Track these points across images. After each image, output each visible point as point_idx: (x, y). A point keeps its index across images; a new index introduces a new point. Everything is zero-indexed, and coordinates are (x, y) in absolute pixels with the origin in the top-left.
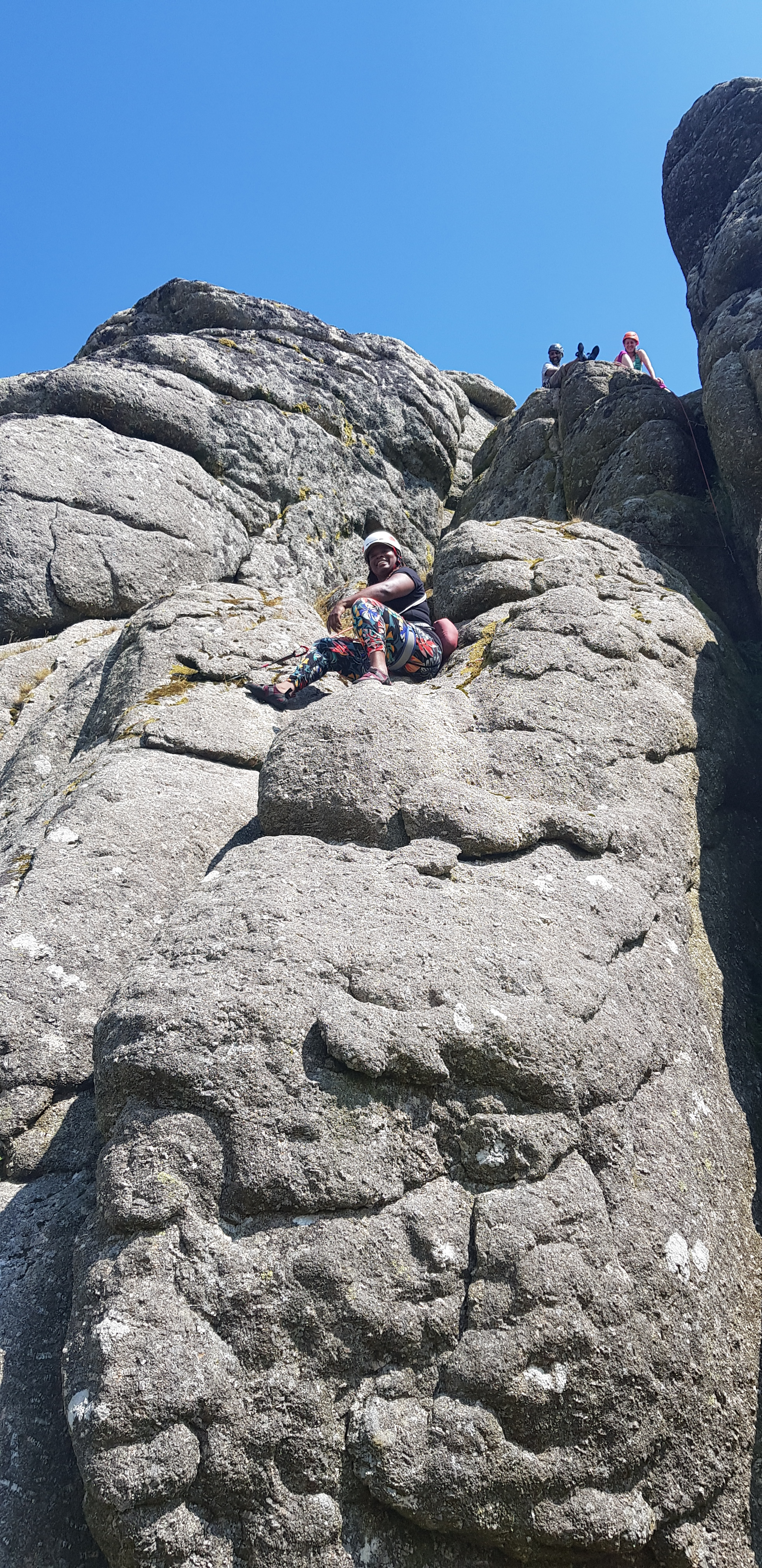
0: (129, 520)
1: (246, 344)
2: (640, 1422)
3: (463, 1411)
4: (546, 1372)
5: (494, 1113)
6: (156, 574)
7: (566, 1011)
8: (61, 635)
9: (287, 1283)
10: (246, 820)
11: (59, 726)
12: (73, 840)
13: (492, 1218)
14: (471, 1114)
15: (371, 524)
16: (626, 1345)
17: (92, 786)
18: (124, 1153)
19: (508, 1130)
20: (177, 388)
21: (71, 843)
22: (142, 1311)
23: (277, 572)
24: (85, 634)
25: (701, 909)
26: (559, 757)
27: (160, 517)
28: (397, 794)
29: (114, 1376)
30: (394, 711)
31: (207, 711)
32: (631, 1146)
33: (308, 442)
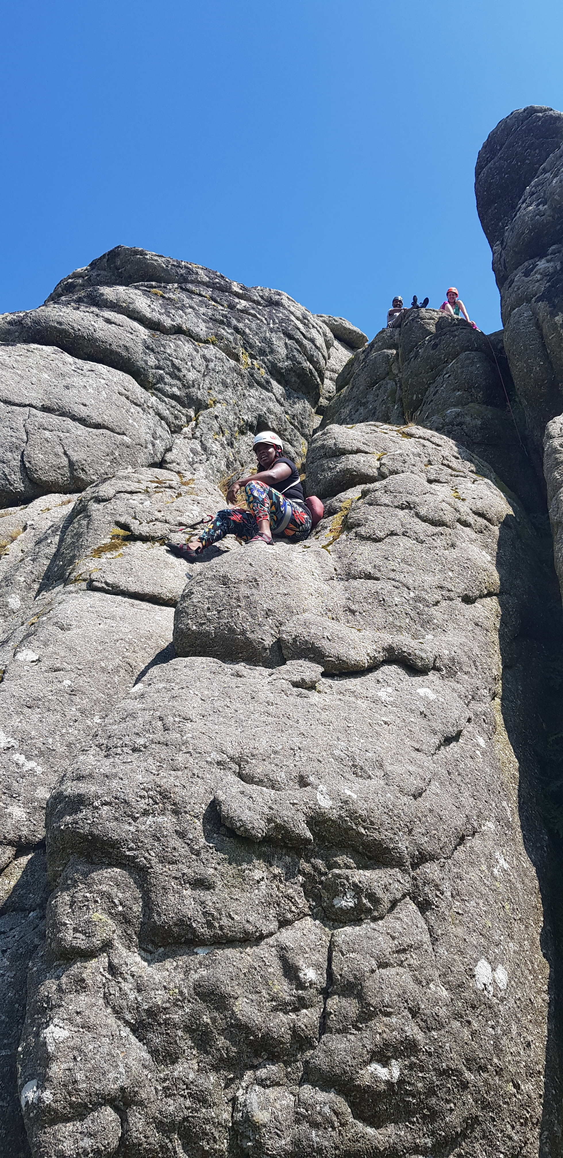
0: (83, 421)
1: (171, 294)
2: (455, 1104)
3: (321, 1096)
4: (384, 1067)
5: (347, 868)
6: (102, 461)
7: (401, 791)
8: (31, 505)
9: (189, 998)
10: (164, 644)
11: (27, 573)
12: (35, 659)
13: (344, 948)
14: (329, 869)
15: (261, 425)
16: (445, 1046)
17: (49, 619)
18: (67, 898)
19: (357, 881)
20: (119, 325)
21: (33, 662)
22: (79, 1020)
23: (191, 460)
24: (48, 504)
25: (502, 714)
26: (397, 599)
27: (106, 418)
28: (277, 627)
29: (56, 1070)
30: (275, 565)
31: (137, 563)
32: (449, 894)
33: (215, 365)
